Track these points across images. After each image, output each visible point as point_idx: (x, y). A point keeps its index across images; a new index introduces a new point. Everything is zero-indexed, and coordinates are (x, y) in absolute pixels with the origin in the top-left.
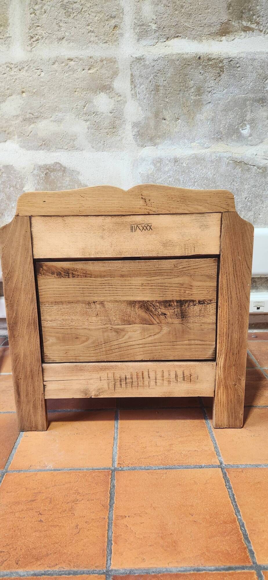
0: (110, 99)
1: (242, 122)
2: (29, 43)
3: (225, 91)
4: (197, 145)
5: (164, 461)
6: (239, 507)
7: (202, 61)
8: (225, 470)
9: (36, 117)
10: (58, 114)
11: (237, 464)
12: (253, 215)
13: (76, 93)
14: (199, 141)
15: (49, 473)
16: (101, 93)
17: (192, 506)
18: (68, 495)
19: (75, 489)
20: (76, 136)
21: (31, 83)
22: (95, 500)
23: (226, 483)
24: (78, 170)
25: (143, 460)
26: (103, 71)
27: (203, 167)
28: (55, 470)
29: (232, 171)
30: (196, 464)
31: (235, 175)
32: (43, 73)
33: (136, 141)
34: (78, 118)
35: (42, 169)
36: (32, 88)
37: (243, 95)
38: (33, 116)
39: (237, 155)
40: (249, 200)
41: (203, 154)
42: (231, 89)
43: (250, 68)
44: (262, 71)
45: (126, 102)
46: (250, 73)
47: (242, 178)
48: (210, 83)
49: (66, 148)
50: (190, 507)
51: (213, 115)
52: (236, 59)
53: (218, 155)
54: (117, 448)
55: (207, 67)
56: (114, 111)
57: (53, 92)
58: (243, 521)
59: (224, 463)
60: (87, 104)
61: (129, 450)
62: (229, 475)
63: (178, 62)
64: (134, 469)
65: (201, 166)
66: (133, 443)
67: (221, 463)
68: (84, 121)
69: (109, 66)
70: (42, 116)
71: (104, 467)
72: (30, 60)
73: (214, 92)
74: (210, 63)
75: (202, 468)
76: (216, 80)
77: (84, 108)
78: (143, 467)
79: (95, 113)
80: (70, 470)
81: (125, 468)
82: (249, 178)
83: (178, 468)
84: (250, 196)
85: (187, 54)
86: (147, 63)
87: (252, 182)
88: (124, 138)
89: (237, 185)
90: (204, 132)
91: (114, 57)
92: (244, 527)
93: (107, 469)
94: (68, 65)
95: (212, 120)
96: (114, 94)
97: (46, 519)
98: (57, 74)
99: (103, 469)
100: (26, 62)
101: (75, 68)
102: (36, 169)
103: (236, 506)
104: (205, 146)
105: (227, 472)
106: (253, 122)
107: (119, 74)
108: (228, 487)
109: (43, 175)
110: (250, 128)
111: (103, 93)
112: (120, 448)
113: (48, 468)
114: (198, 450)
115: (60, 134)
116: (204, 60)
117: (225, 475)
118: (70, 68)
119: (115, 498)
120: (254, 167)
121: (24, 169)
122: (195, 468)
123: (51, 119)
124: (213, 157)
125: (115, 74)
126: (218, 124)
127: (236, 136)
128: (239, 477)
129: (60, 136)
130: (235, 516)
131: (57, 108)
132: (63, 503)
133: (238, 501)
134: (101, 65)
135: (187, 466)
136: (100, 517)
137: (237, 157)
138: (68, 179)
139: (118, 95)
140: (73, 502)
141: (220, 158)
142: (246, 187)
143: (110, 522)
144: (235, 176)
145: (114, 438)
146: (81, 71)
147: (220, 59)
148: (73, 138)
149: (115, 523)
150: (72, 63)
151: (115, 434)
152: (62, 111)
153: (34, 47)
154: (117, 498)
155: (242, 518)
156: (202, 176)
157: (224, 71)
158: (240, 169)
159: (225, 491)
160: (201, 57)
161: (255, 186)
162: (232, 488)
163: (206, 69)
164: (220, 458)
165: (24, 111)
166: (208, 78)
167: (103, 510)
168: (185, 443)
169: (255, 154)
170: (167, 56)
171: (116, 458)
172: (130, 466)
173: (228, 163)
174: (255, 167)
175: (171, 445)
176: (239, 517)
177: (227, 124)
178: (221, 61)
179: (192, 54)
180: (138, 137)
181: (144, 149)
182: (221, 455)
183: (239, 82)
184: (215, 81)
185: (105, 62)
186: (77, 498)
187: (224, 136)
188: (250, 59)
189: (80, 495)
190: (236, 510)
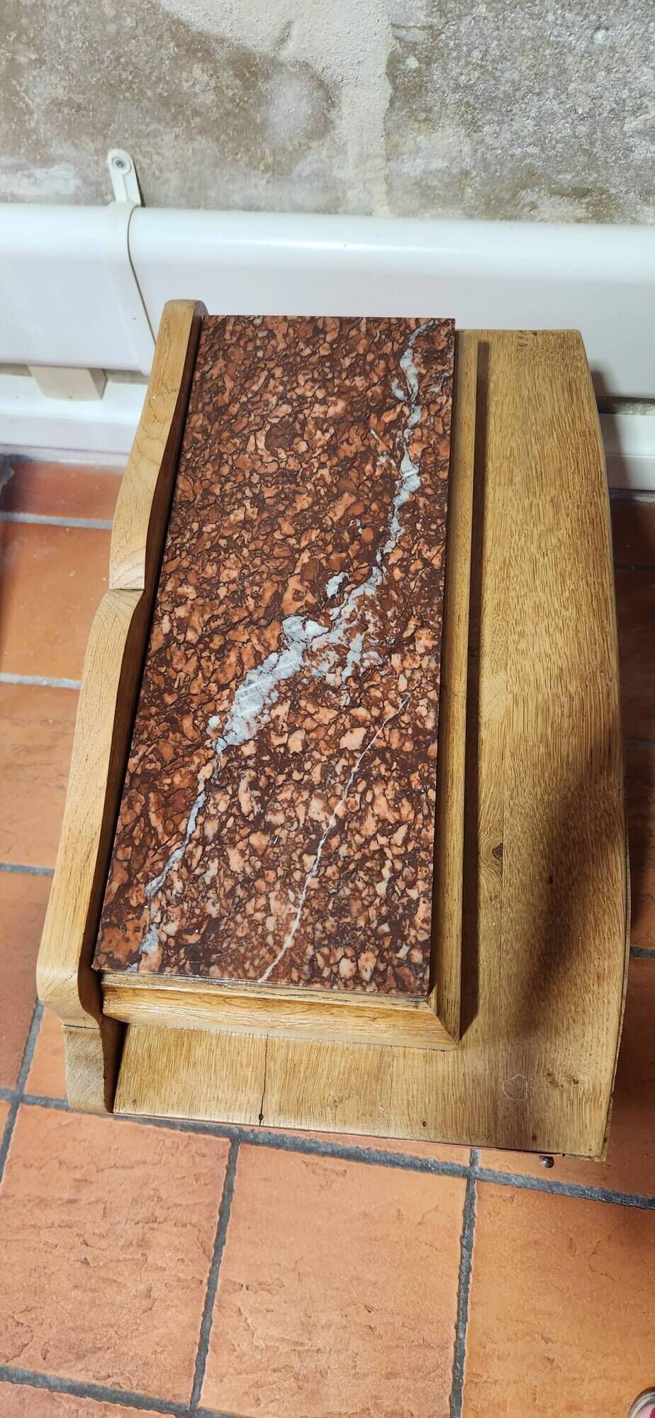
6: (470, 1306)
8: (475, 1188)
11: (508, 1171)
17: (377, 1282)
18: (139, 1200)
19: (153, 1185)
22: (189, 1226)
23: (464, 1228)
30: (416, 1154)
50: (369, 1288)
58: (466, 1347)
59: (480, 1164)
62: (478, 1206)
67: (472, 1165)
75: (427, 1170)
81: (262, 1139)
92: (461, 1363)
97: (94, 1259)
103: (466, 1303)
105: (477, 1194)
108: (464, 1244)
117: (470, 1198)
119: (228, 1228)
122: (411, 1168)
128: (499, 1215)
130: (455, 1329)
132: (128, 1222)
133: (473, 1290)
135: (395, 1160)
136: (193, 1277)
140: (146, 1223)
143: (211, 1294)
149: (220, 1300)
154: (232, 1229)
162: (473, 1249)
167: (201, 1257)
186: (156, 1213)
189: (161, 1204)
190: (461, 1312)
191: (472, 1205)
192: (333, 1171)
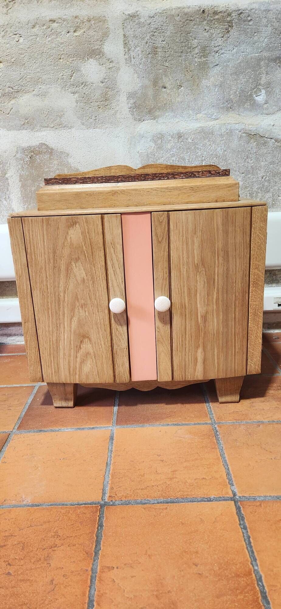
0: (101, 66)
1: (257, 87)
2: (4, 4)
3: (235, 50)
4: (204, 116)
5: (165, 493)
6: (256, 554)
7: (206, 15)
8: (239, 503)
9: (16, 91)
10: (41, 87)
11: (253, 495)
12: (271, 196)
13: (61, 60)
14: (206, 112)
15: (26, 509)
16: (90, 59)
17: (197, 552)
18: (45, 539)
19: (55, 531)
20: (63, 112)
21: (8, 51)
22: (77, 545)
23: (240, 521)
24: (67, 152)
25: (139, 491)
26: (91, 33)
27: (212, 142)
28: (33, 506)
29: (246, 146)
30: (203, 496)
31: (249, 150)
32: (22, 39)
33: (133, 115)
34: (65, 90)
35: (25, 151)
36: (10, 58)
37: (257, 54)
38: (13, 90)
39: (252, 127)
40: (266, 179)
41: (211, 127)
42: (243, 47)
43: (264, 21)
44: (278, 24)
45: (119, 69)
46: (264, 28)
47: (258, 154)
48: (217, 41)
49: (52, 126)
50: (194, 555)
51: (221, 80)
52: (247, 11)
53: (229, 127)
54: (110, 476)
55: (212, 22)
56: (106, 80)
57: (35, 61)
58: (261, 573)
59: (238, 495)
60: (74, 73)
61: (123, 479)
62: (244, 511)
63: (179, 17)
64: (128, 503)
65: (209, 141)
66: (129, 470)
67: (235, 495)
68: (72, 93)
69: (98, 26)
70: (24, 89)
71: (92, 501)
72: (6, 24)
73: (223, 51)
74: (217, 17)
75: (211, 501)
76: (224, 37)
77: (70, 78)
78: (139, 501)
79: (84, 84)
80: (51, 505)
81: (117, 503)
82: (266, 153)
83: (181, 502)
84: (268, 174)
85: (189, 7)
86: (142, 20)
87: (269, 158)
88: (119, 112)
89: (252, 162)
90: (211, 101)
91: (103, 15)
92: (261, 581)
93: (96, 504)
94: (50, 28)
95: (221, 86)
96: (104, 60)
97: (15, 572)
98: (38, 39)
99: (90, 504)
100: (2, 26)
101: (59, 30)
102: (19, 152)
103: (253, 552)
104: (213, 117)
105: (241, 507)
106: (268, 85)
107: (110, 36)
108: (242, 527)
109: (27, 159)
110: (266, 93)
111: (92, 60)
112: (113, 476)
113: (25, 503)
114: (207, 478)
115: (44, 110)
116: (209, 14)
117: (238, 509)
118: (53, 31)
119: (102, 543)
120: (271, 140)
121: (6, 152)
122: (202, 501)
123: (34, 93)
124: (223, 130)
125: (105, 35)
126: (227, 90)
127: (249, 104)
128: (257, 513)
129: (45, 113)
130: (251, 566)
131: (40, 80)
132: (38, 550)
133: (254, 546)
134: (88, 26)
135: (193, 499)
136: (81, 569)
137: (251, 129)
138: (56, 162)
139: (110, 61)
140: (50, 548)
141: (231, 131)
142: (262, 164)
143: (94, 575)
144: (250, 152)
145: (107, 463)
146: (66, 34)
147: (227, 12)
148: (60, 114)
149: (100, 577)
150: (55, 25)
151: (108, 458)
152: (46, 83)
153: (10, 9)
154: (104, 543)
155: (260, 570)
156: (211, 153)
157: (233, 26)
158: (255, 143)
159: (239, 532)
160: (206, 11)
161: (272, 163)
162: (248, 528)
163: (211, 24)
164: (233, 488)
165: (2, 85)
166: (214, 35)
167: (86, 558)
168: (191, 469)
169: (272, 124)
170: (165, 11)
171: (108, 489)
172: (124, 499)
173: (241, 136)
174: (273, 140)
175: (174, 471)
176: (256, 568)
177: (238, 90)
178: (229, 15)
179: (195, 7)
180: (135, 110)
181: (142, 123)
182: (235, 484)
183: (251, 39)
184: (222, 38)
185: (93, 22)
186: (56, 543)
187: (235, 105)
188: (264, 11)
189: (60, 538)
190: (252, 558)
191: (240, 511)
192: (160, 509)
